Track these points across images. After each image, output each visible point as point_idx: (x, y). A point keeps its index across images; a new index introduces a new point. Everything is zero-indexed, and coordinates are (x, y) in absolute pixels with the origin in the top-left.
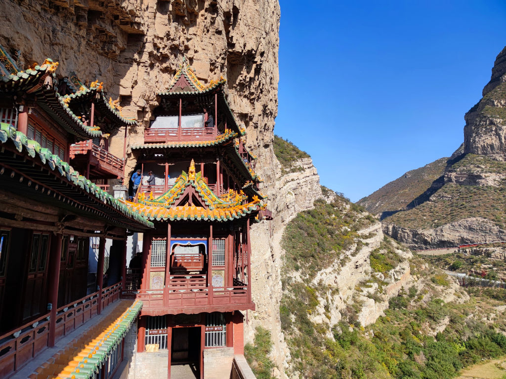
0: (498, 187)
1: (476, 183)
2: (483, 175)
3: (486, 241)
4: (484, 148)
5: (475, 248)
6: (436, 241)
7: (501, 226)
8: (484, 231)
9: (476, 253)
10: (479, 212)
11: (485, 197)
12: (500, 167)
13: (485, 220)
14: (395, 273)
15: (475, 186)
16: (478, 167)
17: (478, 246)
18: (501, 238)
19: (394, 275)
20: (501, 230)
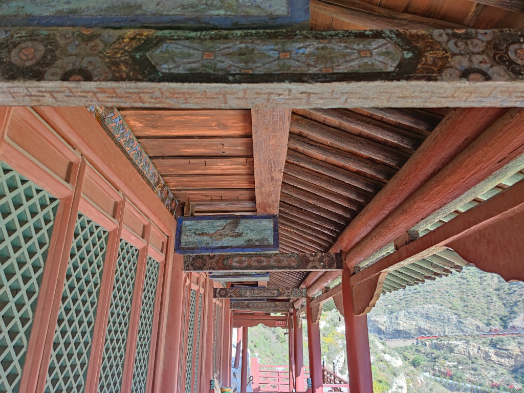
3: (445, 332)
5: (435, 341)
6: (391, 330)
7: (459, 315)
8: (444, 321)
9: (437, 347)
10: (434, 298)
13: (443, 308)
17: (438, 339)
18: (461, 329)
20: (460, 320)
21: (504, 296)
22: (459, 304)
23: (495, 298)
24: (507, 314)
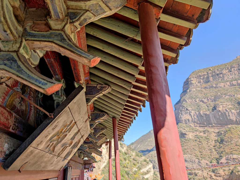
0: (194, 139)
1: (184, 137)
2: (187, 133)
3: (193, 167)
4: (185, 120)
7: (199, 159)
8: (192, 162)
9: (190, 174)
10: (188, 152)
11: (190, 144)
12: (193, 130)
13: (192, 156)
15: (184, 139)
16: (184, 129)
17: (190, 170)
18: (200, 165)
20: (199, 161)
21: (217, 149)
22: (199, 154)
23: (213, 150)
24: (218, 157)
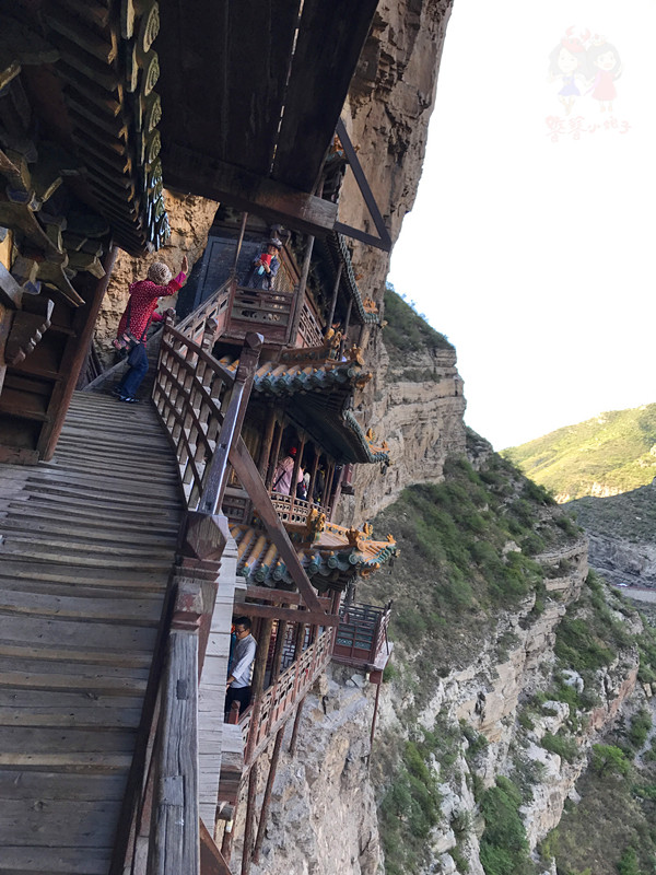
14: (608, 677)
19: (606, 683)
